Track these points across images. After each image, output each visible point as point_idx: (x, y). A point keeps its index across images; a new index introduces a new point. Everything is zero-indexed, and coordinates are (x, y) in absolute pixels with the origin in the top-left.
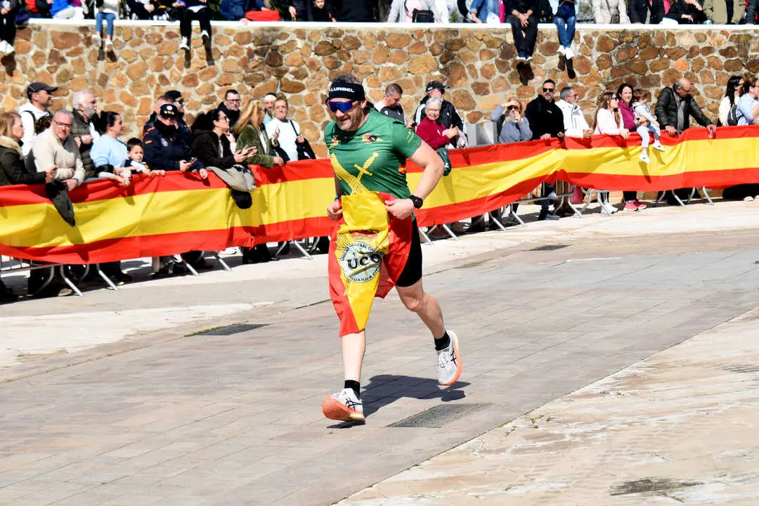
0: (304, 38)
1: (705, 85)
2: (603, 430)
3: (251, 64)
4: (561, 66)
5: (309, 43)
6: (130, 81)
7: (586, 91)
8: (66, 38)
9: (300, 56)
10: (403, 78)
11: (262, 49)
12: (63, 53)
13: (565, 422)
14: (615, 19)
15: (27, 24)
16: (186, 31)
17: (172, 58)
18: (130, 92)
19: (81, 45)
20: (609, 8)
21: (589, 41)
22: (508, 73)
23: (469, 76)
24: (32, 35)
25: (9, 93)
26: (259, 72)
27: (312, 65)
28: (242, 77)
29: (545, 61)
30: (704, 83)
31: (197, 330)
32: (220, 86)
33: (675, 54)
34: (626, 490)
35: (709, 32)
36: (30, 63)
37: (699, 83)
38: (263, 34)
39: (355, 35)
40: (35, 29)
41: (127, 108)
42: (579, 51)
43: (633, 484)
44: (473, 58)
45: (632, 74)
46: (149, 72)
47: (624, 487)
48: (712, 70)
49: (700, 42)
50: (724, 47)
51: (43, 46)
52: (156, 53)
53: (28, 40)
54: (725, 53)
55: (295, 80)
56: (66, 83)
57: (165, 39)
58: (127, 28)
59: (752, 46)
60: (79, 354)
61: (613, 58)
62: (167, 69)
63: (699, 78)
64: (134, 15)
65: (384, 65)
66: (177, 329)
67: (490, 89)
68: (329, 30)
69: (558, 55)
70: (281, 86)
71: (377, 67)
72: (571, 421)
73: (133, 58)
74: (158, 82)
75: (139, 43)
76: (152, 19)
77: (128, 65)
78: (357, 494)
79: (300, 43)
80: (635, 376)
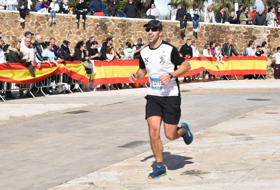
0: (114, 22)
1: (238, 43)
2: (185, 152)
3: (97, 29)
4: (194, 35)
5: (116, 24)
6: (60, 32)
7: (201, 43)
8: (41, 18)
9: (113, 27)
10: (144, 36)
11: (101, 25)
12: (40, 23)
13: (173, 149)
14: (211, 21)
15: (29, 13)
16: (78, 18)
17: (73, 26)
18: (59, 36)
19: (46, 20)
20: (209, 18)
21: (202, 27)
22: (177, 36)
23: (165, 36)
24: (31, 17)
25: (22, 34)
26: (100, 32)
27: (116, 30)
28: (94, 33)
29: (189, 33)
30: (237, 42)
31: (67, 112)
32: (88, 35)
33: (229, 33)
34: (186, 173)
35: (240, 27)
36: (30, 25)
37: (236, 42)
38: (102, 20)
39: (130, 22)
40: (31, 15)
41: (58, 40)
42: (199, 30)
43: (188, 171)
44: (166, 31)
45: (215, 38)
46: (66, 30)
47: (185, 172)
48: (240, 39)
49: (237, 30)
50: (244, 32)
51: (34, 20)
52: (69, 24)
53: (29, 18)
54: (244, 33)
55: (111, 35)
56: (40, 32)
57: (71, 20)
58: (60, 16)
59: (253, 32)
60: (29, 117)
61: (210, 33)
62: (72, 29)
63: (236, 41)
64: (62, 12)
65: (139, 32)
66: (62, 111)
67: (171, 41)
68: (122, 20)
69: (193, 31)
70: (106, 36)
71: (136, 32)
72: (175, 149)
73: (61, 26)
74: (68, 33)
75: (63, 21)
76: (68, 14)
77: (59, 27)
78: (101, 169)
79: (113, 23)
80: (199, 135)
